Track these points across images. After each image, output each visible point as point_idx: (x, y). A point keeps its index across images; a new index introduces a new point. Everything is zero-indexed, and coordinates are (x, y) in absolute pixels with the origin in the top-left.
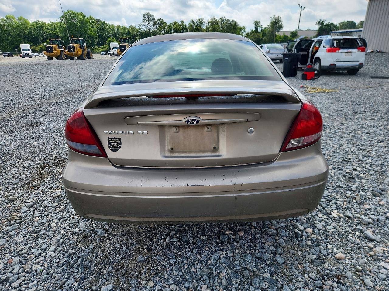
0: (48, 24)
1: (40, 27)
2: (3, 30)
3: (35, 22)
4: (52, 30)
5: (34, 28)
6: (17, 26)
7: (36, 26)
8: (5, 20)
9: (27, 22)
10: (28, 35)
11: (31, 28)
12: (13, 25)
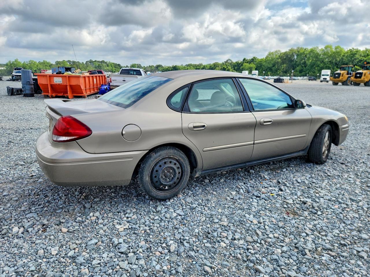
0: (363, 51)
1: (353, 54)
2: (319, 58)
3: (350, 50)
4: (365, 56)
5: (347, 55)
6: (331, 55)
7: (349, 53)
8: (323, 50)
9: (341, 51)
10: (339, 62)
11: (344, 56)
12: (329, 53)
